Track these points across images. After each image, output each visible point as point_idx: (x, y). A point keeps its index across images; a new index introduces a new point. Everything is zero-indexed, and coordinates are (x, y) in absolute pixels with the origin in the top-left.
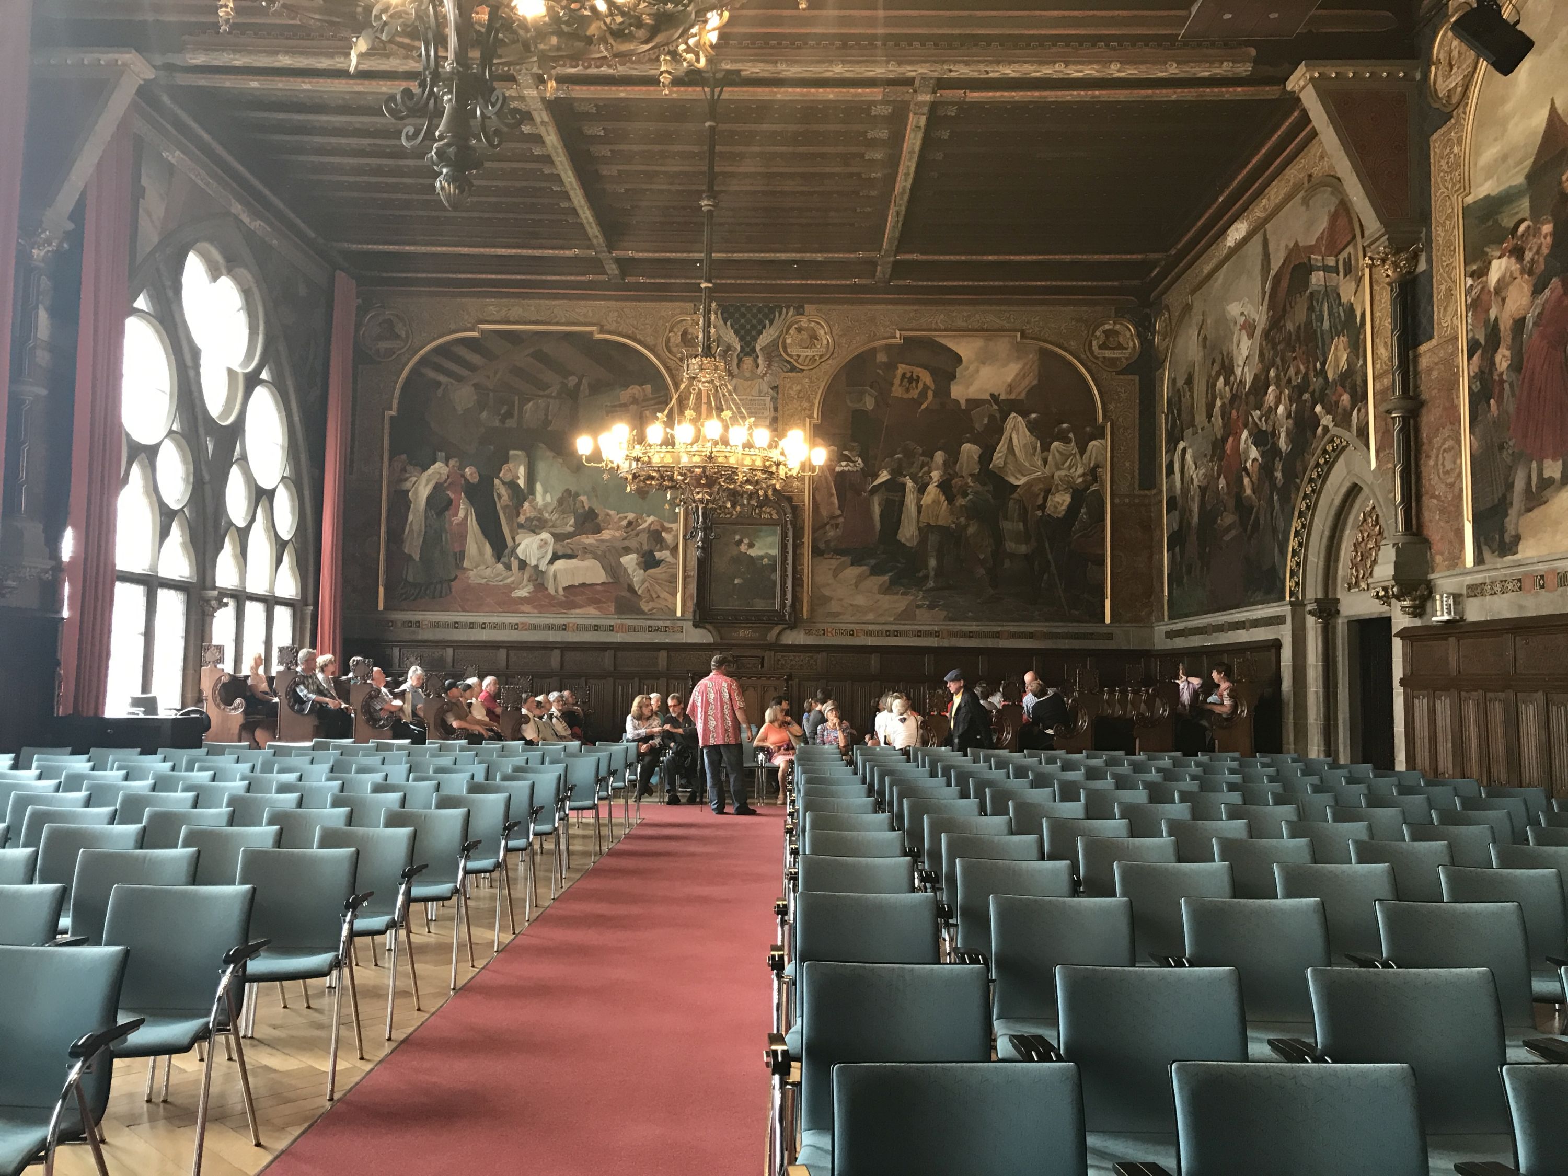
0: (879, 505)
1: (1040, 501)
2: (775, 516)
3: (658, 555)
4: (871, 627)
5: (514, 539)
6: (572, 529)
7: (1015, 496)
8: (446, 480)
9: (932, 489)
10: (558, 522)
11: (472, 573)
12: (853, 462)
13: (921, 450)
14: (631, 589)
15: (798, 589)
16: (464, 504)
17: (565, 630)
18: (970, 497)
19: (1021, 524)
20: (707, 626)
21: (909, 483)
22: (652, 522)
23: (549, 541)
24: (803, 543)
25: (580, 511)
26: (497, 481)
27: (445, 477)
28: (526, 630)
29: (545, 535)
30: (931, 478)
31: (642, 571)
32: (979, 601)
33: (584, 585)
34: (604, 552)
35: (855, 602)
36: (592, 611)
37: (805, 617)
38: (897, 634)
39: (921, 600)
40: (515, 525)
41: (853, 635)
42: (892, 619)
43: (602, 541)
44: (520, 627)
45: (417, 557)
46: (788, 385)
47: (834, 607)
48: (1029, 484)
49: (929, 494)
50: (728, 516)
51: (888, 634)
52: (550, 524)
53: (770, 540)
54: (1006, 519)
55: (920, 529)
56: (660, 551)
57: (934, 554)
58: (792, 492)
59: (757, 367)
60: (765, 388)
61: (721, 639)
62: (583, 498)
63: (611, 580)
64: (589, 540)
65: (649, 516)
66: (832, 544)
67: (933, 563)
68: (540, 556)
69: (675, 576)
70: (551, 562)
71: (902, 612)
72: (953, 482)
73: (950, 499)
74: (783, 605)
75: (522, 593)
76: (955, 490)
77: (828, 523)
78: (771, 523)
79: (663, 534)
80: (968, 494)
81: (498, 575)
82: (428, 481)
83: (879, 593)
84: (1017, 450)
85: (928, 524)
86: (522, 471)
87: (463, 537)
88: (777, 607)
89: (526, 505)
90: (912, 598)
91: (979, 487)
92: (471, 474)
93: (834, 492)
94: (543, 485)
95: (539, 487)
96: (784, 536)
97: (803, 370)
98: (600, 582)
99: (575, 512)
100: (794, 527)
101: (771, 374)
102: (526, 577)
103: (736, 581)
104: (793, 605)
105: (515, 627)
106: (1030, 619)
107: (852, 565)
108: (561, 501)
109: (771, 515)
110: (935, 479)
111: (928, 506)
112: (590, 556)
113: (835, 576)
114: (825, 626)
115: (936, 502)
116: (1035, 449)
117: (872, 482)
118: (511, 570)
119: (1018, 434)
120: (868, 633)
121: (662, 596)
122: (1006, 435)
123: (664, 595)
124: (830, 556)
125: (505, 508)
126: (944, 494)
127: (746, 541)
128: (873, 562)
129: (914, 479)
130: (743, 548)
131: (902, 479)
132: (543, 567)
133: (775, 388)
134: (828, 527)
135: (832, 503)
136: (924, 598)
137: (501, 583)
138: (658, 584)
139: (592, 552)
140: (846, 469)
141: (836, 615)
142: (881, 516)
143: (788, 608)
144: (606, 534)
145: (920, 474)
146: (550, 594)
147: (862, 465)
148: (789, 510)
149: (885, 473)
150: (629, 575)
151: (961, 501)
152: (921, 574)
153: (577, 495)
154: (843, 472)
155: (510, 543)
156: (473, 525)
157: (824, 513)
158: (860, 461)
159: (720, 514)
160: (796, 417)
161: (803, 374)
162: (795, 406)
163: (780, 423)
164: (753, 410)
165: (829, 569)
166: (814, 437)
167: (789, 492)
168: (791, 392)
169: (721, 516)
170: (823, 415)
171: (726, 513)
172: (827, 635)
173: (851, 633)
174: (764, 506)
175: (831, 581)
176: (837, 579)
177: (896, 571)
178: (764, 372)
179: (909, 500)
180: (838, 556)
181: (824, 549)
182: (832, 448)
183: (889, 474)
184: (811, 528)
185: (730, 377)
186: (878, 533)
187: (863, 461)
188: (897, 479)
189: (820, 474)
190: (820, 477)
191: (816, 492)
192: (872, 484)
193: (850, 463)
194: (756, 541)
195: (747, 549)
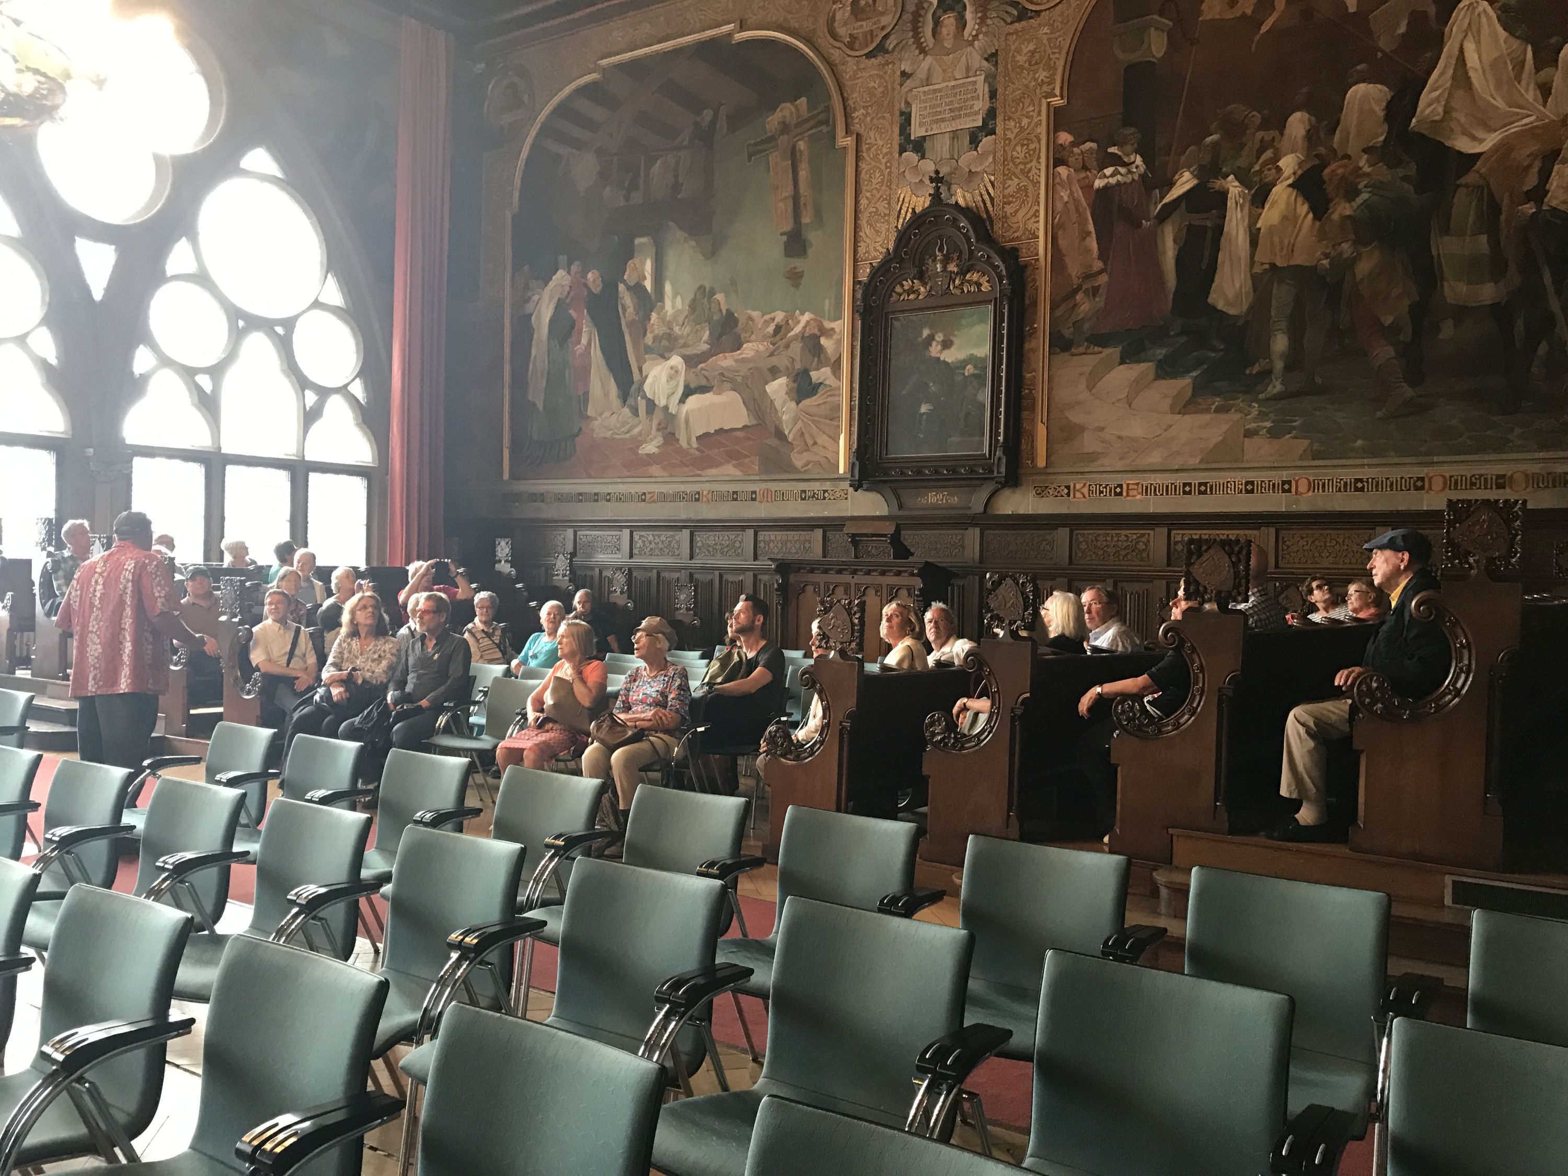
0: (1175, 241)
1: (1531, 181)
3: (815, 375)
4: (1155, 479)
5: (640, 370)
6: (705, 347)
7: (1470, 178)
8: (569, 293)
9: (1281, 193)
10: (690, 338)
11: (596, 423)
12: (1125, 165)
13: (1257, 117)
14: (780, 434)
15: (1023, 414)
16: (587, 326)
17: (697, 500)
18: (1364, 196)
19: (1484, 238)
20: (876, 486)
21: (1234, 187)
22: (808, 322)
23: (680, 368)
24: (1036, 330)
25: (716, 317)
26: (621, 287)
27: (567, 289)
28: (654, 501)
29: (676, 360)
30: (1279, 170)
31: (793, 404)
32: (1379, 414)
33: (720, 431)
34: (745, 378)
35: (1124, 433)
36: (730, 470)
37: (1036, 464)
39: (1255, 420)
40: (642, 348)
41: (1120, 494)
42: (1197, 461)
43: (744, 361)
44: (648, 496)
45: (540, 406)
46: (1013, 47)
47: (1089, 443)
48: (1505, 149)
49: (1275, 203)
50: (912, 297)
51: (1187, 489)
52: (682, 342)
53: (976, 330)
54: (1446, 230)
55: (1254, 277)
56: (817, 369)
57: (1284, 325)
58: (1018, 239)
59: (965, 26)
60: (977, 60)
61: (900, 508)
62: (720, 297)
63: (754, 422)
64: (726, 361)
65: (802, 314)
66: (1086, 326)
67: (1280, 343)
68: (670, 391)
69: (838, 408)
70: (682, 401)
71: (1216, 446)
72: (1327, 171)
73: (1319, 209)
74: (996, 445)
75: (651, 448)
76: (1329, 189)
77: (1079, 288)
79: (823, 341)
80: (1358, 193)
81: (624, 424)
82: (551, 299)
83: (1173, 411)
84: (1476, 78)
85: (1273, 266)
86: (648, 266)
87: (585, 372)
89: (654, 315)
90: (1238, 416)
91: (1383, 173)
92: (594, 281)
93: (1091, 228)
94: (673, 284)
95: (668, 288)
96: (999, 321)
97: (1038, 13)
98: (740, 426)
99: (709, 320)
101: (985, 34)
102: (655, 423)
103: (923, 409)
104: (1013, 445)
105: (642, 498)
106: (1500, 446)
107: (1122, 362)
108: (693, 306)
109: (979, 285)
110: (1288, 171)
111: (1271, 229)
112: (729, 385)
113: (1091, 387)
114: (1072, 479)
115: (1289, 218)
116: (1520, 65)
117: (1162, 198)
118: (638, 416)
119: (1478, 42)
120: (1148, 490)
121: (819, 441)
122: (1450, 49)
123: (822, 439)
124: (1082, 350)
125: (630, 325)
126: (1307, 198)
127: (939, 337)
128: (1161, 352)
129: (1243, 180)
130: (935, 350)
131: (1218, 184)
132: (673, 409)
133: (992, 57)
134: (1079, 297)
135: (1088, 251)
136: (1262, 416)
137: (628, 436)
138: (814, 422)
139: (731, 380)
140: (1113, 181)
141: (1092, 457)
142: (1180, 260)
144: (749, 350)
145: (1257, 167)
146: (681, 446)
147: (1142, 168)
149: (1187, 175)
150: (776, 411)
151: (1342, 209)
152: (1256, 369)
153: (713, 292)
154: (1106, 188)
155: (636, 377)
156: (596, 354)
157: (1074, 270)
158: (1139, 160)
159: (900, 295)
160: (1027, 101)
161: (1039, 20)
162: (1025, 82)
163: (999, 119)
164: (956, 105)
165: (1081, 374)
166: (1055, 132)
167: (1013, 240)
168: (1018, 58)
169: (902, 298)
170: (1071, 87)
171: (911, 291)
172: (1074, 497)
173: (1118, 490)
174: (968, 272)
175: (1084, 395)
176: (1094, 391)
177: (1205, 366)
178: (974, 33)
179: (1234, 222)
180: (1097, 349)
181: (1071, 337)
182: (1089, 145)
183: (1195, 176)
184: (1048, 302)
185: (922, 56)
186: (1171, 296)
187: (1145, 161)
188: (1210, 185)
189: (1066, 199)
190: (1067, 203)
191: (1060, 233)
192: (1161, 201)
193: (1120, 169)
194: (955, 336)
195: (941, 352)
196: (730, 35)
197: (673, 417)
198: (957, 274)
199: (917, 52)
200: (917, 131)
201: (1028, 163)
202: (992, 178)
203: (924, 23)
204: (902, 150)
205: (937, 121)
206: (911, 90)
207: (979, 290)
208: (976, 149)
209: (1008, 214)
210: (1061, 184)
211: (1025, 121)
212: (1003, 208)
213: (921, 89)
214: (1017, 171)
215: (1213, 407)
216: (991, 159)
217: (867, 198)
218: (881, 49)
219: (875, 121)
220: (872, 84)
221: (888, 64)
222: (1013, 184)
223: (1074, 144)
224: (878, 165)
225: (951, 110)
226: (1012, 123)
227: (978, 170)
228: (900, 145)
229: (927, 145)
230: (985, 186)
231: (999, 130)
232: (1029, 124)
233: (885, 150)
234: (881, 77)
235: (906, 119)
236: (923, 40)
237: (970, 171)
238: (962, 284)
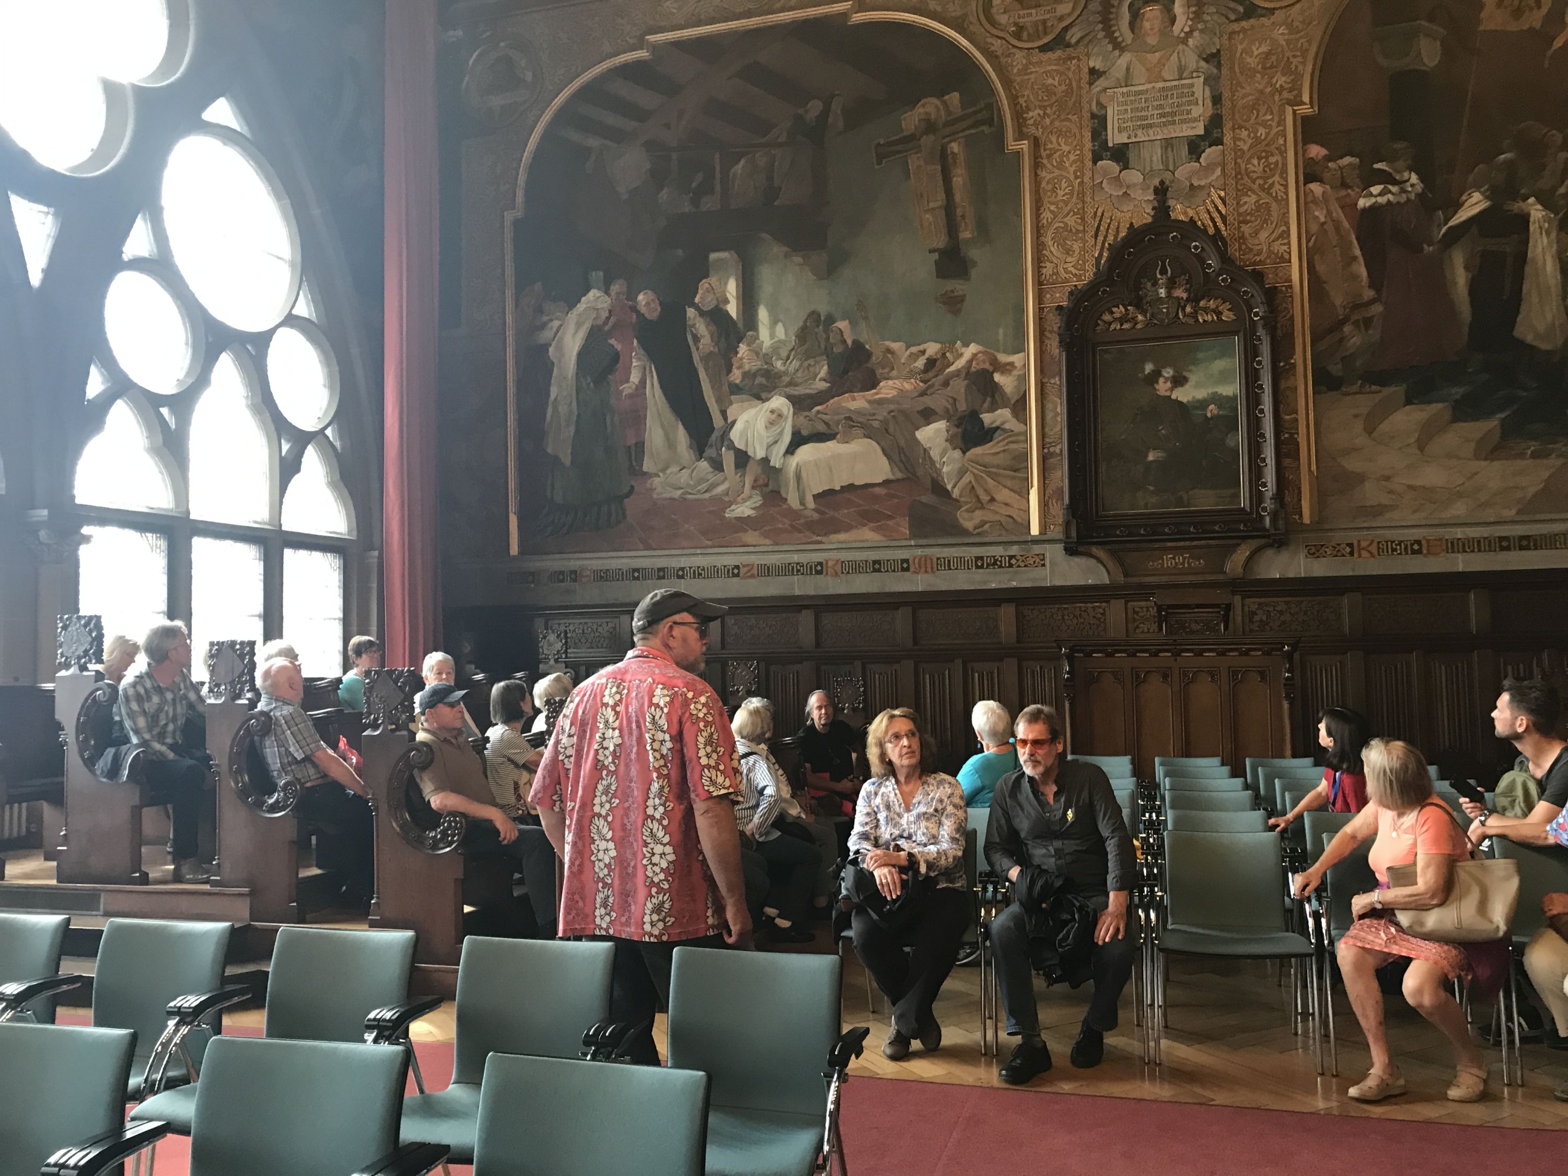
0: (1467, 268)
2: (1228, 316)
3: (987, 418)
4: (1459, 533)
5: (724, 413)
6: (824, 385)
8: (608, 318)
10: (799, 374)
11: (656, 480)
12: (1395, 182)
14: (939, 489)
15: (1287, 462)
16: (639, 359)
17: (819, 573)
20: (1095, 550)
21: (1536, 211)
22: (975, 356)
23: (785, 411)
24: (1294, 366)
25: (838, 349)
26: (691, 312)
27: (605, 314)
28: (753, 576)
29: (778, 402)
31: (957, 454)
33: (851, 488)
34: (885, 422)
35: (1417, 483)
36: (868, 535)
37: (1307, 520)
38: (1526, 543)
40: (725, 388)
41: (1419, 552)
42: (1513, 512)
43: (881, 402)
44: (743, 571)
45: (567, 460)
46: (1240, 47)
47: (1372, 494)
50: (1126, 326)
51: (1504, 544)
52: (786, 379)
53: (1220, 365)
56: (992, 410)
58: (1260, 262)
59: (1173, 20)
60: (1192, 60)
61: (1126, 575)
62: (842, 325)
63: (900, 475)
64: (857, 402)
65: (966, 345)
66: (1359, 362)
68: (771, 440)
69: (1024, 457)
70: (791, 450)
71: (1535, 496)
74: (1257, 497)
75: (744, 509)
77: (1347, 319)
78: (1219, 331)
79: (997, 377)
81: (701, 481)
82: (579, 325)
83: (1477, 456)
86: (732, 288)
87: (637, 418)
88: (1244, 501)
89: (743, 349)
90: (1560, 461)
92: (648, 304)
93: (1357, 252)
94: (772, 311)
95: (763, 314)
96: (1251, 353)
97: (1272, 11)
98: (879, 480)
99: (828, 353)
100: (1272, 330)
101: (1202, 31)
102: (748, 481)
103: (1151, 457)
104: (1279, 496)
105: (735, 572)
107: (1409, 402)
108: (803, 335)
109: (1219, 314)
112: (860, 432)
113: (1370, 430)
114: (1353, 537)
117: (1448, 221)
118: (723, 470)
120: (1454, 546)
121: (998, 497)
123: (1003, 495)
124: (1355, 388)
125: (706, 359)
127: (1168, 372)
128: (1458, 392)
129: (1546, 201)
130: (1163, 387)
131: (1517, 206)
132: (776, 462)
133: (1213, 58)
134: (1347, 329)
135: (1355, 277)
137: (707, 496)
138: (990, 474)
139: (863, 426)
140: (1382, 200)
141: (1378, 511)
142: (1474, 289)
143: (1268, 504)
144: (887, 389)
146: (790, 508)
147: (1419, 187)
148: (1259, 298)
149: (1477, 196)
150: (933, 462)
153: (830, 320)
154: (1374, 208)
155: (718, 421)
156: (655, 395)
157: (1338, 299)
158: (1414, 178)
159: (1110, 324)
160: (1263, 109)
161: (1273, 19)
162: (1261, 87)
163: (1228, 126)
164: (1167, 110)
165: (1356, 416)
166: (1305, 143)
167: (1255, 263)
168: (1249, 60)
169: (1113, 327)
170: (1323, 94)
171: (1122, 320)
172: (1360, 556)
173: (1416, 547)
174: (1202, 299)
175: (1362, 440)
176: (1375, 434)
177: (1515, 407)
178: (1187, 29)
179: (1540, 249)
180: (1374, 388)
181: (1340, 374)
182: (1347, 160)
183: (1487, 198)
184: (1308, 333)
185: (1117, 52)
186: (1466, 330)
187: (1422, 179)
188: (1506, 207)
189: (1322, 219)
190: (1323, 224)
191: (1317, 257)
192: (1446, 224)
193: (1390, 187)
194: (1190, 371)
195: (1172, 389)
196: (845, 15)
197: (777, 471)
198: (1188, 300)
199: (1110, 47)
200: (1115, 137)
201: (1268, 178)
202: (1222, 194)
203: (1116, 18)
204: (1096, 159)
205: (1143, 127)
206: (1105, 90)
207: (1220, 319)
208: (1198, 160)
209: (1247, 235)
210: (1315, 201)
211: (1262, 131)
212: (1240, 227)
213: (1120, 90)
214: (1255, 187)
215: (1529, 452)
216: (1218, 171)
217: (1051, 212)
218: (1060, 42)
219: (1057, 123)
220: (1050, 81)
221: (1071, 58)
222: (1250, 200)
223: (1328, 159)
224: (1065, 174)
225: (1162, 115)
226: (1244, 134)
227: (1203, 183)
228: (1094, 152)
229: (1132, 155)
230: (1213, 202)
231: (1227, 139)
232: (1267, 134)
233: (1072, 157)
234: (1062, 74)
235: (1099, 123)
236: (1117, 34)
237: (1192, 184)
238: (1196, 312)
